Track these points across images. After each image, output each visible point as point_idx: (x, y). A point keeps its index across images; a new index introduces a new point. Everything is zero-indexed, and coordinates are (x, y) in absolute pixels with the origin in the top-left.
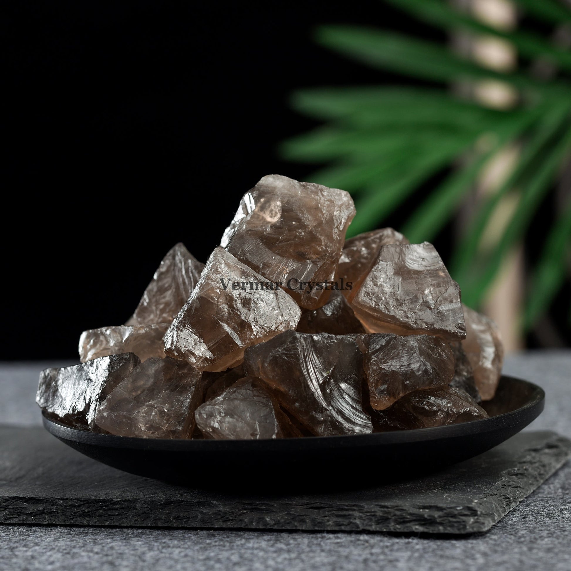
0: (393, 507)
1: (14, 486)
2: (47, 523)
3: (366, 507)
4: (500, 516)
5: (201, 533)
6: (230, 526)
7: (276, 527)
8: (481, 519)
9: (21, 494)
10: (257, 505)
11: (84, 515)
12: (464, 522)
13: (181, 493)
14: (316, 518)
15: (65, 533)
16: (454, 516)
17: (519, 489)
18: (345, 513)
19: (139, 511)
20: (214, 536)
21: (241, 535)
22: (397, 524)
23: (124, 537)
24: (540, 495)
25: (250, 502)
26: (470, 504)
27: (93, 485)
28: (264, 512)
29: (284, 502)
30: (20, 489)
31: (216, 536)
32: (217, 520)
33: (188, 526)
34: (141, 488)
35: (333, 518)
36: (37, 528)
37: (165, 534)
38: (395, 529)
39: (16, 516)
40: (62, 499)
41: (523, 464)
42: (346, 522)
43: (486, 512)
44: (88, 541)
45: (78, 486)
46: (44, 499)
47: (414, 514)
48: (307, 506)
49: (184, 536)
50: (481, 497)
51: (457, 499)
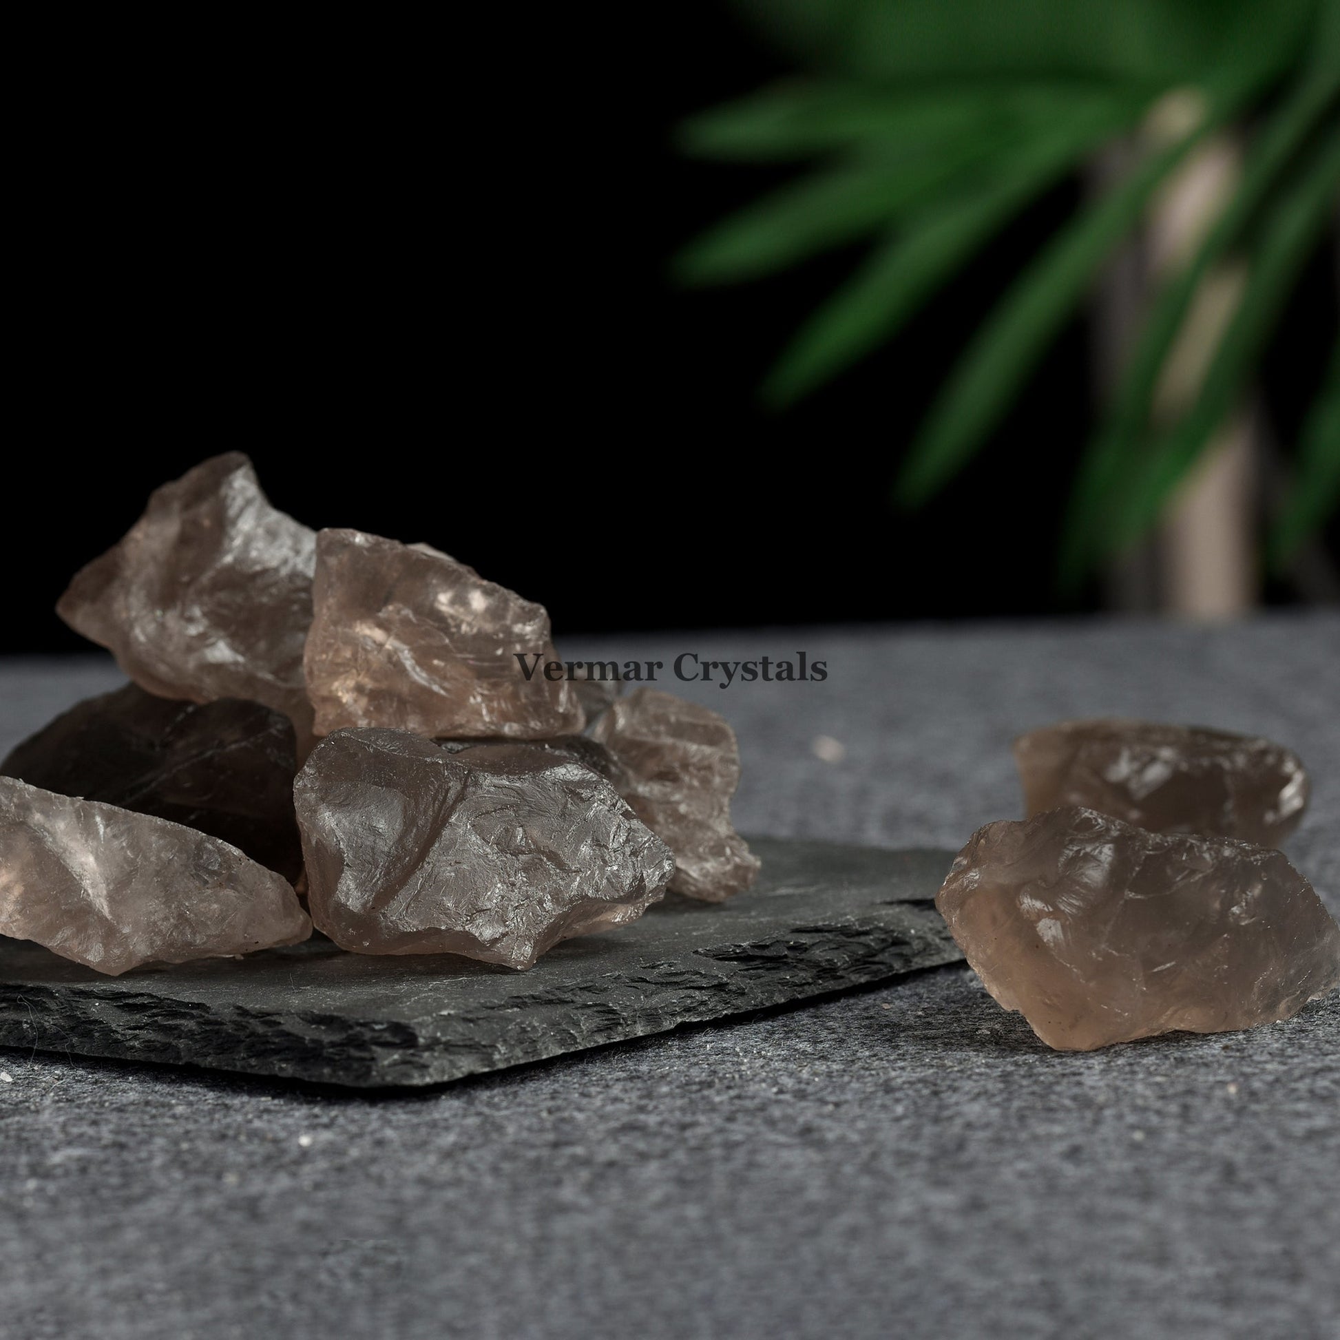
0: (258, 1015)
8: (424, 1057)
12: (372, 1059)
16: (361, 1045)
22: (252, 1055)
38: (244, 1068)
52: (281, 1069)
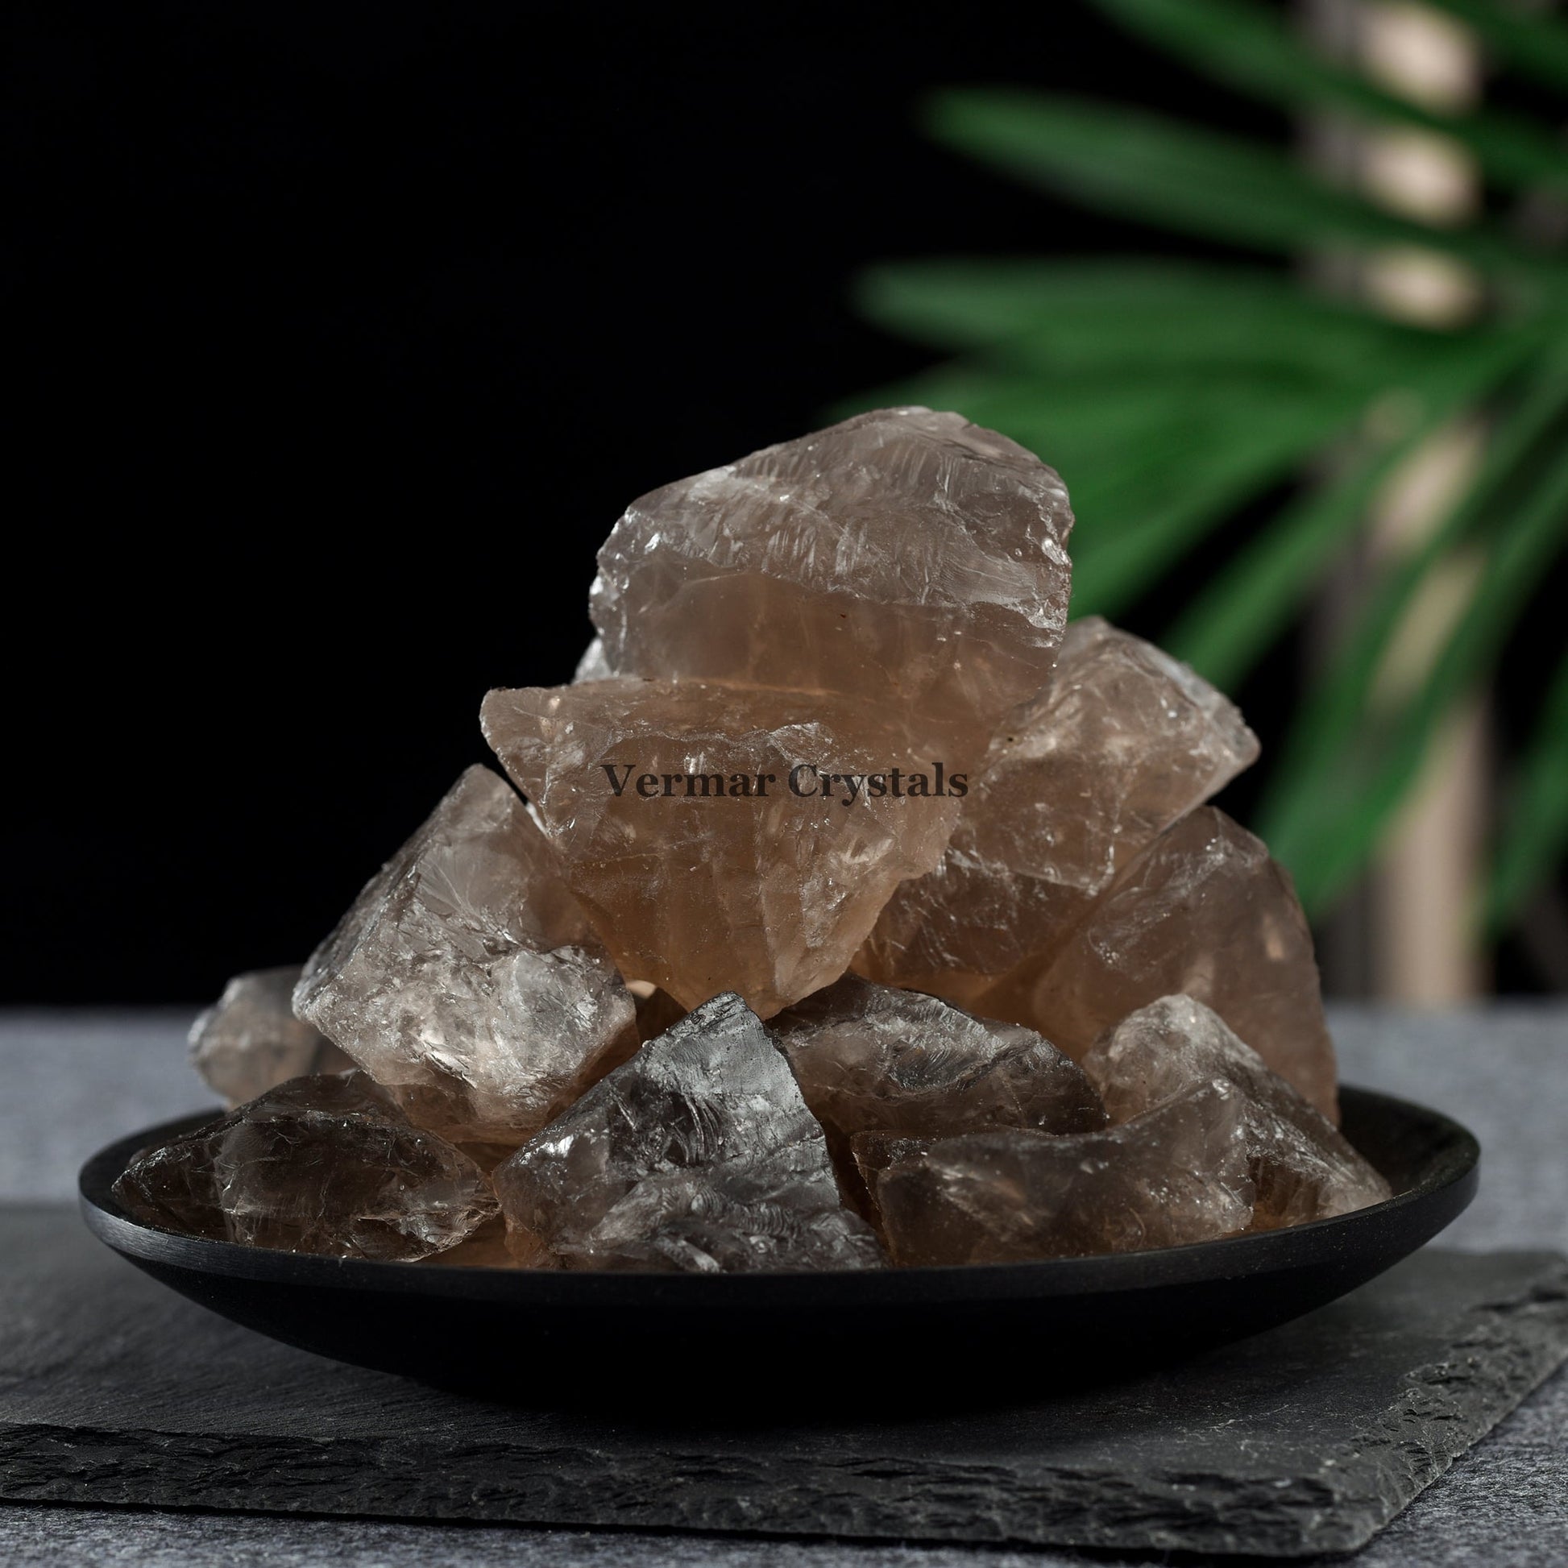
0: (1095, 1477)
1: (41, 1392)
2: (126, 1501)
3: (1020, 1474)
4: (1396, 1504)
5: (556, 1538)
6: (639, 1522)
7: (766, 1527)
8: (1344, 1516)
9: (56, 1418)
10: (715, 1463)
11: (233, 1481)
12: (1294, 1522)
13: (505, 1422)
14: (880, 1502)
15: (173, 1532)
16: (1266, 1506)
17: (1452, 1423)
18: (960, 1489)
19: (384, 1473)
20: (590, 1548)
21: (668, 1549)
22: (1108, 1525)
23: (339, 1549)
24: (1510, 1438)
25: (695, 1453)
26: (1310, 1472)
27: (259, 1392)
28: (735, 1482)
29: (792, 1455)
30: (54, 1401)
31: (598, 1548)
32: (601, 1504)
33: (519, 1519)
34: (393, 1403)
35: (926, 1503)
36: (96, 1514)
37: (455, 1540)
38: (1099, 1540)
39: (40, 1479)
40: (170, 1435)
41: (1467, 1350)
42: (963, 1515)
43: (1357, 1493)
44: (236, 1560)
45: (219, 1394)
46: (119, 1434)
47: (1155, 1498)
48: (856, 1467)
49: (504, 1548)
50: (1344, 1451)
51: (1278, 1456)
52: (1159, 1540)
